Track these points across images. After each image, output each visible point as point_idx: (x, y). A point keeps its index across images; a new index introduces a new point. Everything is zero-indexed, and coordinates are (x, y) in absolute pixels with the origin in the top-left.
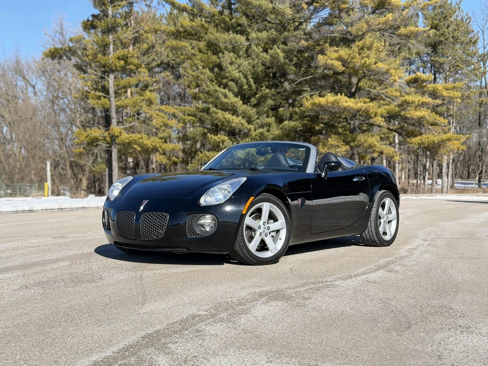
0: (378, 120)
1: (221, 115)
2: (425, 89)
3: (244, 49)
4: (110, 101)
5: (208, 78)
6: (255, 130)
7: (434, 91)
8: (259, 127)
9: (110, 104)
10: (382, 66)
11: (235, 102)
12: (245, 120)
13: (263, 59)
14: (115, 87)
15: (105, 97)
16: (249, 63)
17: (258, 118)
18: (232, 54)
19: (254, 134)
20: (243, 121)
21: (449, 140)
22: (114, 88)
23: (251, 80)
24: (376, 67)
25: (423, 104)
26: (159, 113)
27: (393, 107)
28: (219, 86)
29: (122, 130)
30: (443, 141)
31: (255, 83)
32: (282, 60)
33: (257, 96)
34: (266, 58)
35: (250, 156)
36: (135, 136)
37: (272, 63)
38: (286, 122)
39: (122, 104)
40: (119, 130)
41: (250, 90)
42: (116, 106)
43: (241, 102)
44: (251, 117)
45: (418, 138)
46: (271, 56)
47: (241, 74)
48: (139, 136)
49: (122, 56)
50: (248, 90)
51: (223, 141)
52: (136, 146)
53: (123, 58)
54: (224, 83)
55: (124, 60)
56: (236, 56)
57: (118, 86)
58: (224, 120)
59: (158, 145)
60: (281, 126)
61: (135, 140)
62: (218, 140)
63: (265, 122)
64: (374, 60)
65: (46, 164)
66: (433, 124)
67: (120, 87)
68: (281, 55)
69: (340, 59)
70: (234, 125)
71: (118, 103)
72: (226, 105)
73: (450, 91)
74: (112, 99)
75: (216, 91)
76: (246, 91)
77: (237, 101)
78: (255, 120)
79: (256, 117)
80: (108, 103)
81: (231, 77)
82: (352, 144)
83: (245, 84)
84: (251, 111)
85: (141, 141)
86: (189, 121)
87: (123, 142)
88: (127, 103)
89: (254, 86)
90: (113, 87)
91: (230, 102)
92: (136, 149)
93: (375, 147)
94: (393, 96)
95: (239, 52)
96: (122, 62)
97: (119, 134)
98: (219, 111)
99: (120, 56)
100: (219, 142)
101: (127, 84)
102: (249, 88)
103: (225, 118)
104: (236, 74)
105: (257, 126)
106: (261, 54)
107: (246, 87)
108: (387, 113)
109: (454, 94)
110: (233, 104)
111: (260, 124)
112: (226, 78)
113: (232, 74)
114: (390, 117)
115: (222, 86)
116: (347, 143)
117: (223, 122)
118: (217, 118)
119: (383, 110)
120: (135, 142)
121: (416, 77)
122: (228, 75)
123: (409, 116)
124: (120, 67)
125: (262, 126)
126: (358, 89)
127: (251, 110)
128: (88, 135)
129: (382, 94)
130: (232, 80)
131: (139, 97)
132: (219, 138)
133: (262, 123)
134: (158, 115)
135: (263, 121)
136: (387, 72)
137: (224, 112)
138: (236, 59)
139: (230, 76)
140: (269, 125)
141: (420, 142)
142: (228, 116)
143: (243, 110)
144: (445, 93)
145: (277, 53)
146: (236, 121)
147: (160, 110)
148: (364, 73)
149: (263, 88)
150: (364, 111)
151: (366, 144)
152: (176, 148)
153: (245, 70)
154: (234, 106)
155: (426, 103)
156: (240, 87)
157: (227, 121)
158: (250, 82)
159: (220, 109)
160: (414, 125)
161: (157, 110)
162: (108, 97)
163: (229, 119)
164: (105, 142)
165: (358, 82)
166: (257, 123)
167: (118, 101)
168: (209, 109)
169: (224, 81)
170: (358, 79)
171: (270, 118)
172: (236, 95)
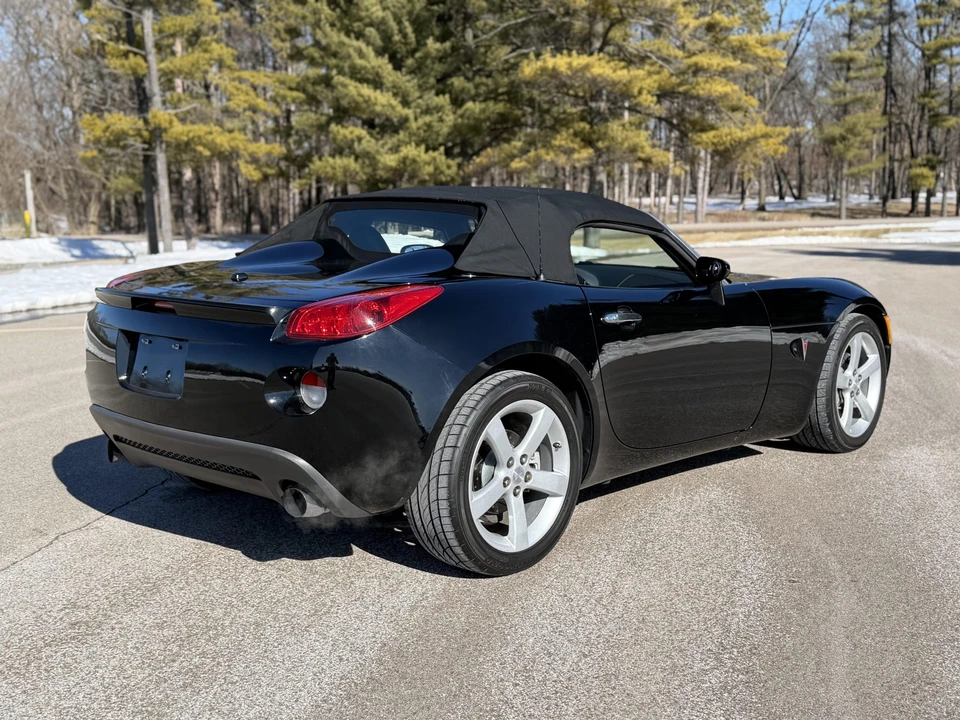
0: (646, 100)
1: (355, 90)
2: (724, 44)
4: (146, 60)
5: (326, 18)
6: (417, 118)
7: (741, 46)
8: (422, 113)
9: (148, 68)
11: (380, 67)
12: (399, 99)
14: (156, 34)
15: (135, 54)
17: (420, 97)
19: (414, 125)
20: (394, 102)
21: (766, 136)
22: (154, 36)
23: (407, 24)
25: (725, 72)
26: (239, 86)
27: (668, 78)
28: (348, 34)
29: (175, 119)
30: (755, 139)
31: (415, 31)
33: (417, 55)
35: (408, 162)
36: (199, 129)
38: (470, 105)
39: (172, 67)
40: (167, 117)
41: (406, 44)
42: (159, 70)
43: (390, 67)
44: (408, 95)
45: (712, 134)
47: (388, 13)
48: (206, 128)
50: (401, 42)
51: (360, 139)
52: (201, 148)
54: (356, 29)
57: (160, 31)
58: (360, 99)
59: (241, 146)
60: (460, 112)
61: (199, 137)
62: (349, 137)
63: (434, 104)
65: (23, 176)
66: (734, 109)
67: (164, 34)
70: (378, 109)
71: (163, 65)
72: (363, 72)
73: (768, 48)
74: (152, 58)
75: (342, 44)
76: (398, 45)
77: (384, 65)
78: (414, 101)
79: (417, 94)
80: (144, 65)
81: (370, 18)
82: (600, 145)
83: (396, 32)
84: (407, 84)
85: (210, 138)
86: (294, 101)
87: (176, 139)
88: (181, 66)
89: (412, 37)
90: (151, 34)
91: (369, 66)
92: (201, 153)
93: (643, 152)
94: (670, 56)
97: (167, 125)
98: (348, 81)
100: (353, 141)
101: (178, 28)
102: (403, 41)
103: (362, 96)
104: (378, 12)
105: (418, 110)
107: (397, 38)
108: (659, 89)
109: (774, 53)
110: (376, 69)
111: (424, 108)
112: (360, 19)
113: (372, 13)
114: (663, 95)
115: (352, 35)
116: (588, 142)
117: (357, 103)
118: (346, 95)
119: (651, 83)
120: (199, 140)
121: (713, 21)
122: (363, 14)
123: (701, 92)
125: (427, 111)
126: (605, 43)
127: (409, 81)
128: (108, 127)
129: (652, 53)
130: (371, 24)
131: (202, 54)
132: (352, 133)
133: (428, 105)
134: (238, 89)
135: (429, 102)
136: (671, 11)
137: (358, 84)
139: (367, 16)
140: (439, 109)
141: (715, 140)
142: (366, 91)
143: (393, 82)
144: (760, 51)
146: (382, 101)
147: (241, 80)
148: (621, 13)
149: (430, 41)
150: (625, 85)
151: (626, 145)
152: (274, 151)
153: (394, 6)
154: (377, 74)
155: (732, 70)
156: (387, 37)
157: (366, 102)
158: (405, 28)
159: (352, 78)
160: (701, 109)
161: (234, 80)
162: (143, 53)
163: (369, 97)
164: (139, 139)
165: (608, 31)
166: (418, 106)
167: (162, 61)
168: (332, 78)
169: (356, 25)
170: (607, 24)
171: (441, 96)
172: (380, 52)
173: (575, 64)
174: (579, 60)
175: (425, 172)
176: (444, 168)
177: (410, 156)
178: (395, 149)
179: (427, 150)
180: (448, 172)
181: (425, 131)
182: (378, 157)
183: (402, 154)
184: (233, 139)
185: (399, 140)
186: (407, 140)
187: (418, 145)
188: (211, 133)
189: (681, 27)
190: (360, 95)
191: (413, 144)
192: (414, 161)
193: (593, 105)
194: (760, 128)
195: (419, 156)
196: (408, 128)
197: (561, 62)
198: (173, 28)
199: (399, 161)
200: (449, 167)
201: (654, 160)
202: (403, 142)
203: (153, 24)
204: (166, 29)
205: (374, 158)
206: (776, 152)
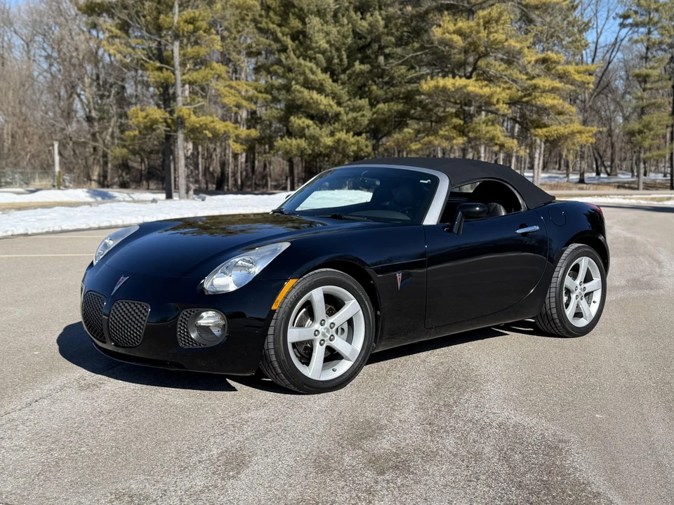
0: (502, 107)
1: (307, 95)
2: (553, 71)
3: (332, 14)
4: (174, 74)
6: (347, 114)
7: (565, 73)
8: (349, 110)
9: (175, 79)
10: (514, 44)
11: (324, 80)
12: (335, 101)
13: (361, 28)
14: (182, 57)
15: (167, 69)
16: (338, 31)
17: (349, 100)
18: (318, 19)
19: (345, 118)
20: (332, 103)
21: (580, 132)
22: (180, 58)
23: (344, 53)
24: (508, 46)
25: (553, 90)
26: (230, 91)
27: (516, 92)
28: (305, 59)
29: (191, 112)
30: (573, 134)
31: (348, 57)
32: (381, 29)
33: (348, 72)
34: (363, 27)
35: (341, 143)
36: (204, 119)
37: (370, 32)
38: (381, 105)
39: (191, 79)
40: (186, 111)
41: (341, 65)
42: (182, 81)
43: (330, 80)
44: (341, 98)
45: (545, 130)
46: (370, 25)
48: (210, 119)
49: (191, 18)
50: (338, 64)
51: (308, 127)
52: (207, 132)
53: (192, 21)
54: (310, 55)
55: (192, 23)
56: (322, 21)
57: (184, 55)
58: (311, 101)
59: (231, 131)
60: (374, 110)
61: (206, 124)
62: (302, 125)
63: (358, 105)
64: (504, 37)
66: (560, 113)
67: (187, 57)
68: (382, 23)
69: (460, 33)
70: (322, 107)
71: (184, 77)
72: (313, 83)
73: (582, 75)
74: (178, 73)
75: (300, 64)
76: (336, 66)
77: (325, 78)
78: (345, 102)
79: (347, 98)
80: (173, 77)
81: (319, 48)
82: (471, 135)
83: (336, 57)
84: (341, 91)
85: (212, 125)
87: (192, 125)
88: (196, 78)
89: (346, 61)
90: (178, 57)
91: (317, 79)
92: (206, 135)
93: (498, 140)
94: (517, 78)
95: (326, 16)
96: (191, 27)
97: (187, 117)
98: (303, 89)
99: (189, 18)
100: (304, 128)
101: (196, 54)
102: (340, 63)
103: (313, 99)
104: (323, 45)
105: (348, 109)
106: (359, 22)
107: (336, 61)
108: (510, 99)
109: (586, 78)
110: (321, 82)
111: (352, 107)
112: (312, 49)
113: (320, 45)
114: (512, 103)
115: (308, 59)
116: (462, 132)
117: (308, 103)
118: (301, 98)
119: (505, 95)
120: (205, 127)
121: (547, 57)
122: (314, 45)
123: (538, 103)
124: (187, 32)
125: (354, 109)
126: (475, 68)
127: (342, 89)
128: (147, 116)
129: (505, 75)
130: (320, 52)
131: (210, 71)
132: (303, 122)
133: (354, 105)
134: (229, 93)
135: (355, 103)
136: (520, 52)
137: (310, 91)
138: (322, 25)
139: (317, 47)
140: (360, 109)
141: (547, 134)
142: (315, 95)
143: (332, 89)
144: (577, 77)
145: (377, 21)
146: (324, 102)
147: (231, 87)
148: (486, 50)
149: (357, 63)
150: (488, 97)
151: (488, 135)
152: (252, 134)
153: (334, 40)
154: (322, 84)
155: (558, 89)
156: (329, 60)
157: (314, 103)
158: (342, 55)
159: (304, 87)
160: (537, 112)
161: (225, 86)
162: (172, 69)
163: (317, 99)
164: (165, 124)
165: (477, 61)
166: (348, 106)
167: (184, 74)
168: (291, 86)
169: (309, 52)
170: (477, 57)
171: (363, 100)
172: (325, 70)
173: (457, 84)
174: (460, 82)
175: (351, 150)
176: (364, 147)
177: (343, 139)
178: (332, 134)
179: (353, 136)
180: (366, 150)
181: (352, 123)
182: (321, 139)
183: (337, 137)
184: (227, 126)
185: (334, 128)
186: (340, 128)
187: (347, 132)
188: (213, 122)
189: (526, 62)
190: (311, 98)
191: (345, 131)
192: (345, 142)
193: (466, 108)
194: (577, 126)
195: (349, 139)
196: (341, 120)
197: (449, 82)
198: (192, 54)
199: (334, 141)
200: (367, 146)
201: (506, 145)
202: (337, 129)
203: (179, 50)
204: (188, 54)
205: (318, 139)
206: (587, 142)
